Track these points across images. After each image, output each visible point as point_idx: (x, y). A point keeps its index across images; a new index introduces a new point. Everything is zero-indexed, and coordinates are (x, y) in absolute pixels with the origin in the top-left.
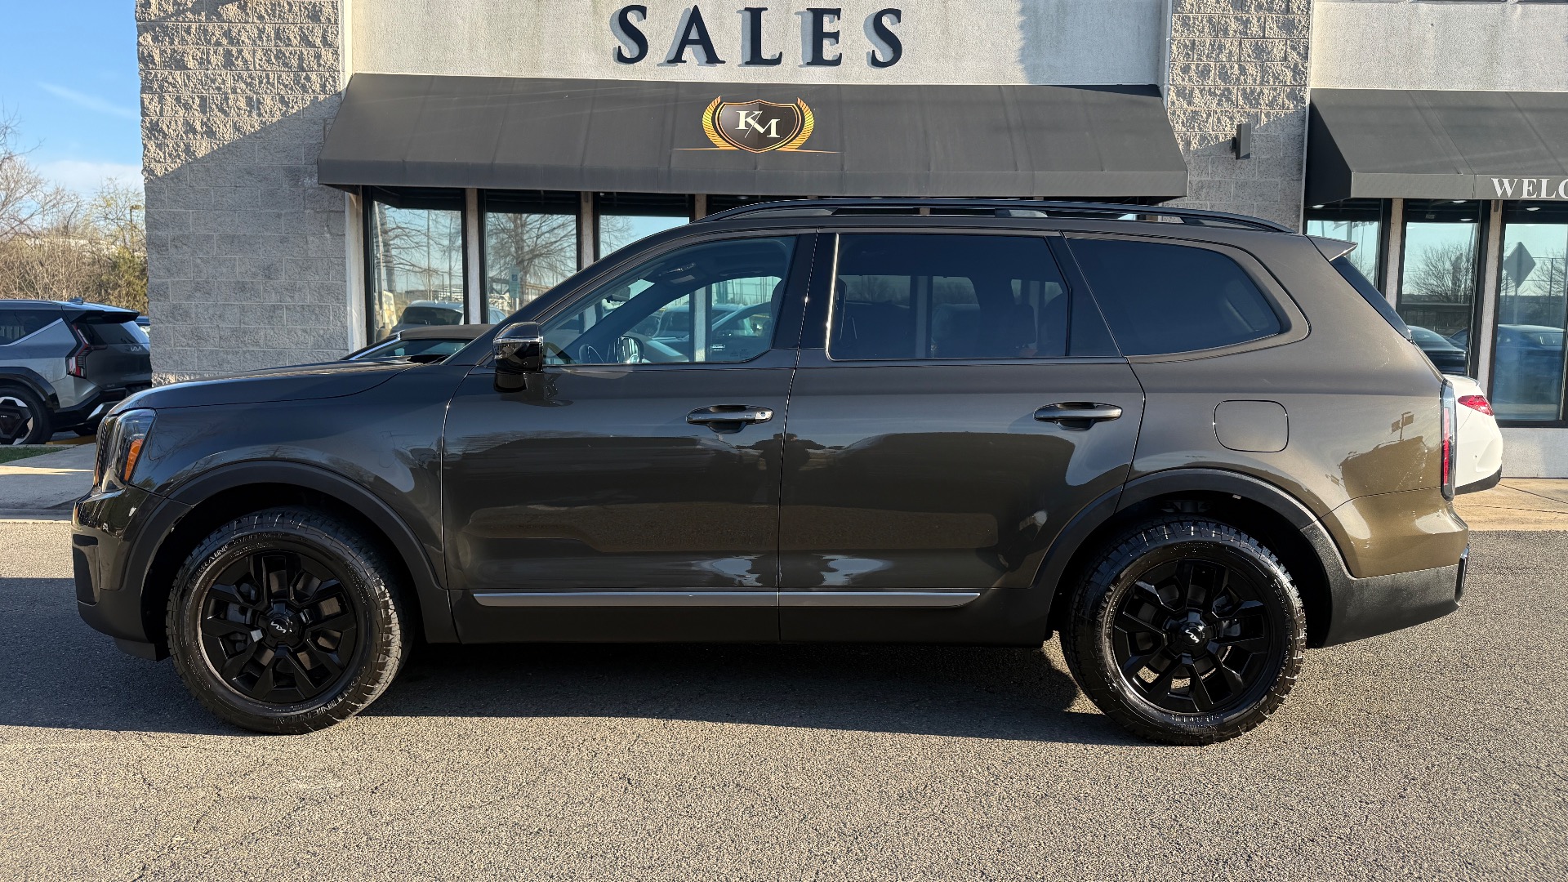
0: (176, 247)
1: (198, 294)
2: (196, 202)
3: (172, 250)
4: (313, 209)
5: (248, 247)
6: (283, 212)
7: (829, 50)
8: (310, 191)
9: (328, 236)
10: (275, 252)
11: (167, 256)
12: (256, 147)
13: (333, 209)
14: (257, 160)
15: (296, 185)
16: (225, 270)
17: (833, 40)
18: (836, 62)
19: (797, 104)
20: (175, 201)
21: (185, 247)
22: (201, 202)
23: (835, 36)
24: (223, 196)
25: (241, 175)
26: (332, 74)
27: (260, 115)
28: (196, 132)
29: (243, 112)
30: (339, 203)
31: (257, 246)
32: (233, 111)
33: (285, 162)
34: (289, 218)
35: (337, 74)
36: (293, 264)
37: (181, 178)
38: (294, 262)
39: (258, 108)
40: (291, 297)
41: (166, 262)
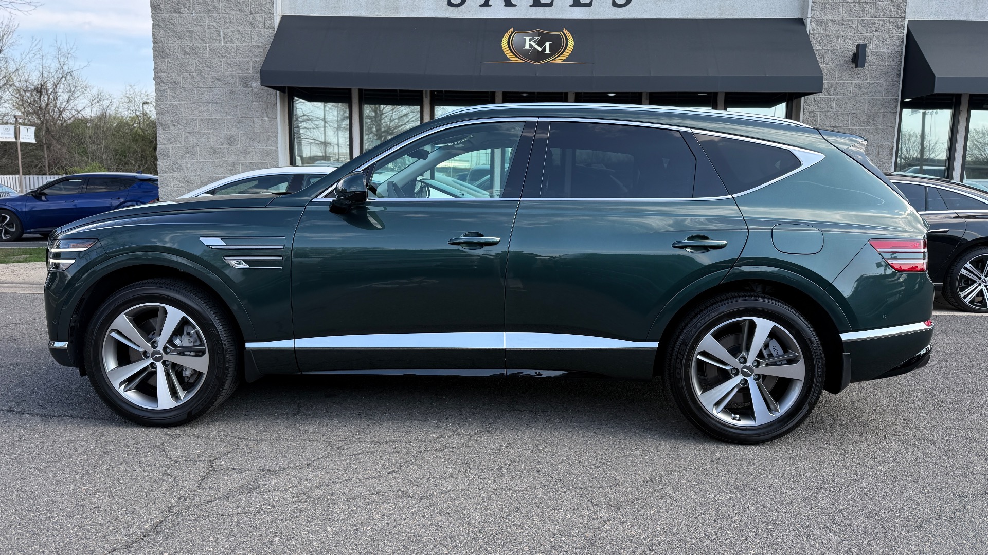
0: (174, 125)
1: (188, 155)
2: (186, 97)
3: (172, 128)
4: (257, 101)
5: (217, 125)
6: (239, 104)
8: (256, 90)
9: (267, 119)
10: (234, 129)
11: (169, 131)
12: (223, 63)
13: (269, 102)
14: (223, 72)
15: (247, 87)
16: (203, 140)
18: (589, 5)
19: (563, 32)
20: (173, 97)
21: (179, 126)
22: (189, 97)
24: (202, 94)
25: (213, 80)
26: (269, 16)
27: (225, 42)
28: (186, 53)
29: (214, 41)
30: (273, 97)
31: (223, 125)
32: (208, 40)
33: (240, 72)
34: (242, 107)
35: (272, 16)
36: (245, 137)
37: (177, 82)
38: (246, 135)
39: (224, 38)
40: (244, 157)
41: (168, 135)
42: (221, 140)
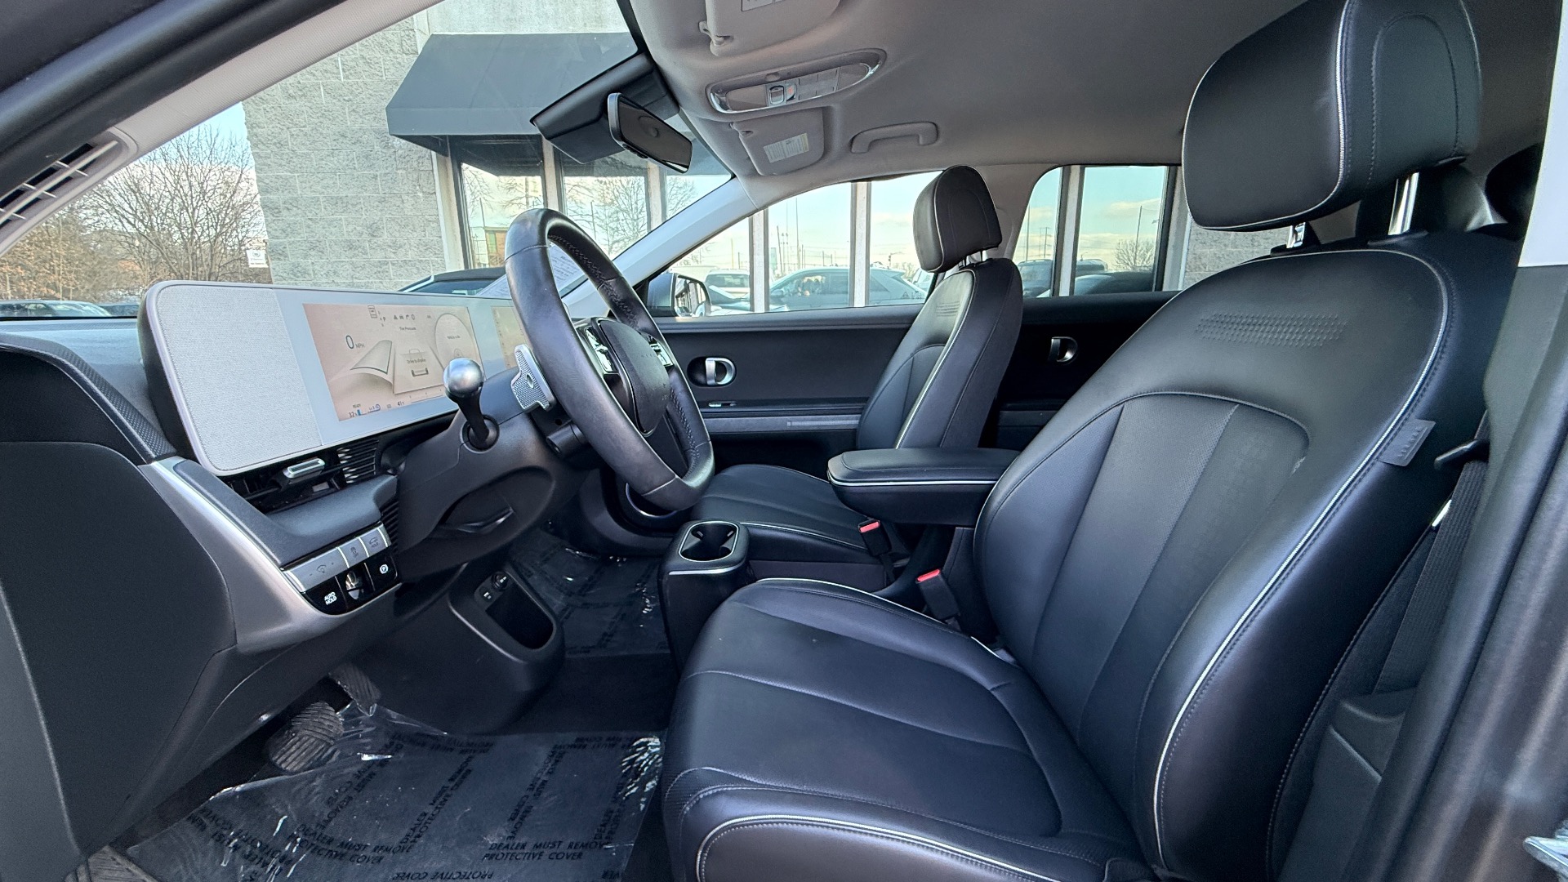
0: (288, 209)
1: (313, 253)
2: (299, 166)
3: (285, 213)
4: (404, 169)
5: (350, 206)
6: (378, 174)
8: (400, 152)
9: (421, 195)
10: (375, 211)
11: (280, 218)
12: (347, 110)
13: (422, 168)
14: (349, 123)
15: (387, 147)
16: (333, 230)
20: (280, 165)
21: (295, 209)
22: (304, 166)
24: (322, 159)
25: (337, 137)
26: (407, 33)
27: (347, 77)
28: (290, 97)
29: (329, 75)
30: (427, 163)
31: (359, 206)
32: (320, 74)
33: (374, 124)
34: (384, 178)
35: (412, 33)
36: (392, 222)
37: (282, 143)
38: (394, 220)
39: (343, 70)
40: (394, 253)
41: (281, 224)
42: (359, 229)
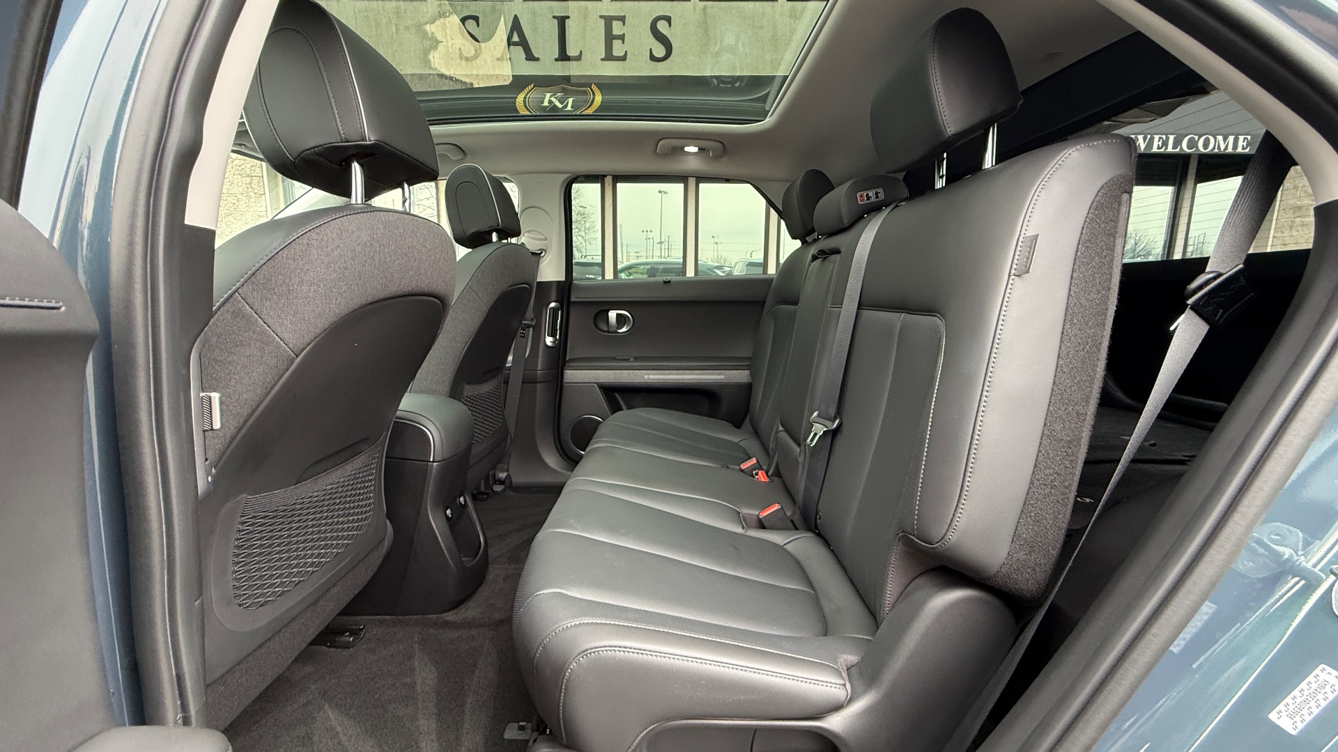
7: (618, 49)
17: (620, 41)
18: (624, 58)
19: (591, 88)
23: (622, 38)
